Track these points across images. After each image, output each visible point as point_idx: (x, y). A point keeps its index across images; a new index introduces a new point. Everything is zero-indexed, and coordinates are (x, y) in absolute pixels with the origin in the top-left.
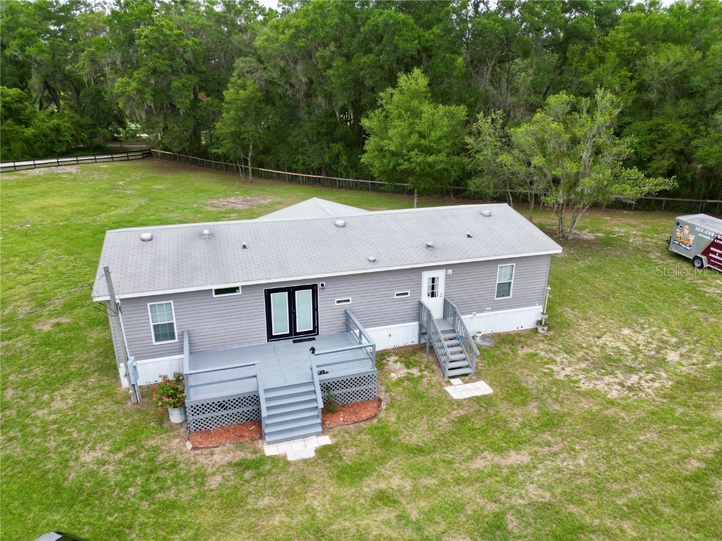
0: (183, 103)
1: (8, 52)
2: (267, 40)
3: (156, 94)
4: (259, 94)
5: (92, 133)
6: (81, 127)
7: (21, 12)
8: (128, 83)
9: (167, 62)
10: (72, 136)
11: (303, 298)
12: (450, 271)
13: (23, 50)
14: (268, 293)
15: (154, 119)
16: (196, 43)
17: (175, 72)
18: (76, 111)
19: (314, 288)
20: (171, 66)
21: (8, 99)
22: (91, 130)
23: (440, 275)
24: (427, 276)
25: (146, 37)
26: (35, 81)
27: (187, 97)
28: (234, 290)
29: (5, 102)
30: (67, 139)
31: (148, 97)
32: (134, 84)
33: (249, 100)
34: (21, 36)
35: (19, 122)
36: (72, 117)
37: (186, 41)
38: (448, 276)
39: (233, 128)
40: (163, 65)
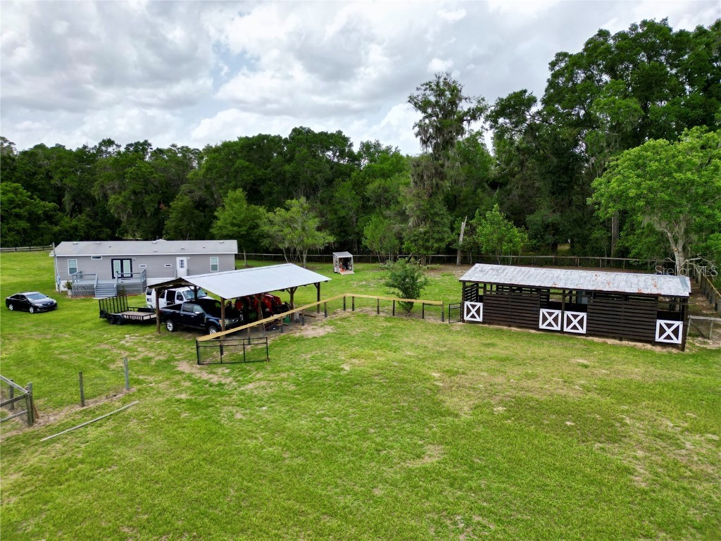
0: (150, 209)
1: (52, 182)
2: (193, 175)
3: (134, 205)
4: (191, 204)
5: (99, 232)
6: (92, 227)
7: (65, 158)
8: (118, 199)
9: (142, 187)
10: (85, 232)
11: (126, 263)
12: (189, 258)
13: (61, 180)
14: (112, 260)
15: (132, 219)
16: (161, 176)
17: (147, 193)
18: (91, 218)
19: (131, 260)
20: (145, 189)
21: (47, 209)
22: (99, 230)
23: (185, 259)
24: (178, 259)
25: (131, 173)
26: (67, 198)
27: (153, 206)
28: (99, 257)
29: (45, 211)
30: (80, 234)
31: (129, 206)
32: (121, 199)
33: (184, 208)
34: (62, 172)
35: (51, 223)
36: (87, 221)
37: (155, 175)
38: (188, 260)
39: (174, 224)
40: (139, 188)
